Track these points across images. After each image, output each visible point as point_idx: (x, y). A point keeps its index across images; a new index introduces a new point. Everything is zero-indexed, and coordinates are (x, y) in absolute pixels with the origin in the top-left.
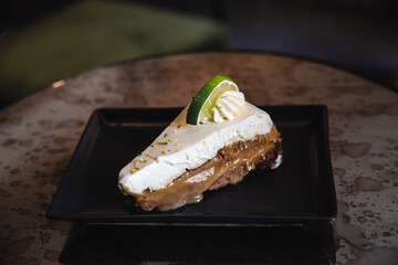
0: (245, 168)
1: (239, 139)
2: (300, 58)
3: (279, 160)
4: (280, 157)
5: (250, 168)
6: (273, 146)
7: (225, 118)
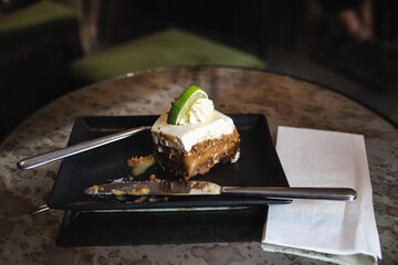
0: (212, 161)
1: (209, 138)
2: (323, 86)
3: (237, 156)
4: (238, 154)
5: (216, 162)
6: (233, 144)
7: (199, 121)
